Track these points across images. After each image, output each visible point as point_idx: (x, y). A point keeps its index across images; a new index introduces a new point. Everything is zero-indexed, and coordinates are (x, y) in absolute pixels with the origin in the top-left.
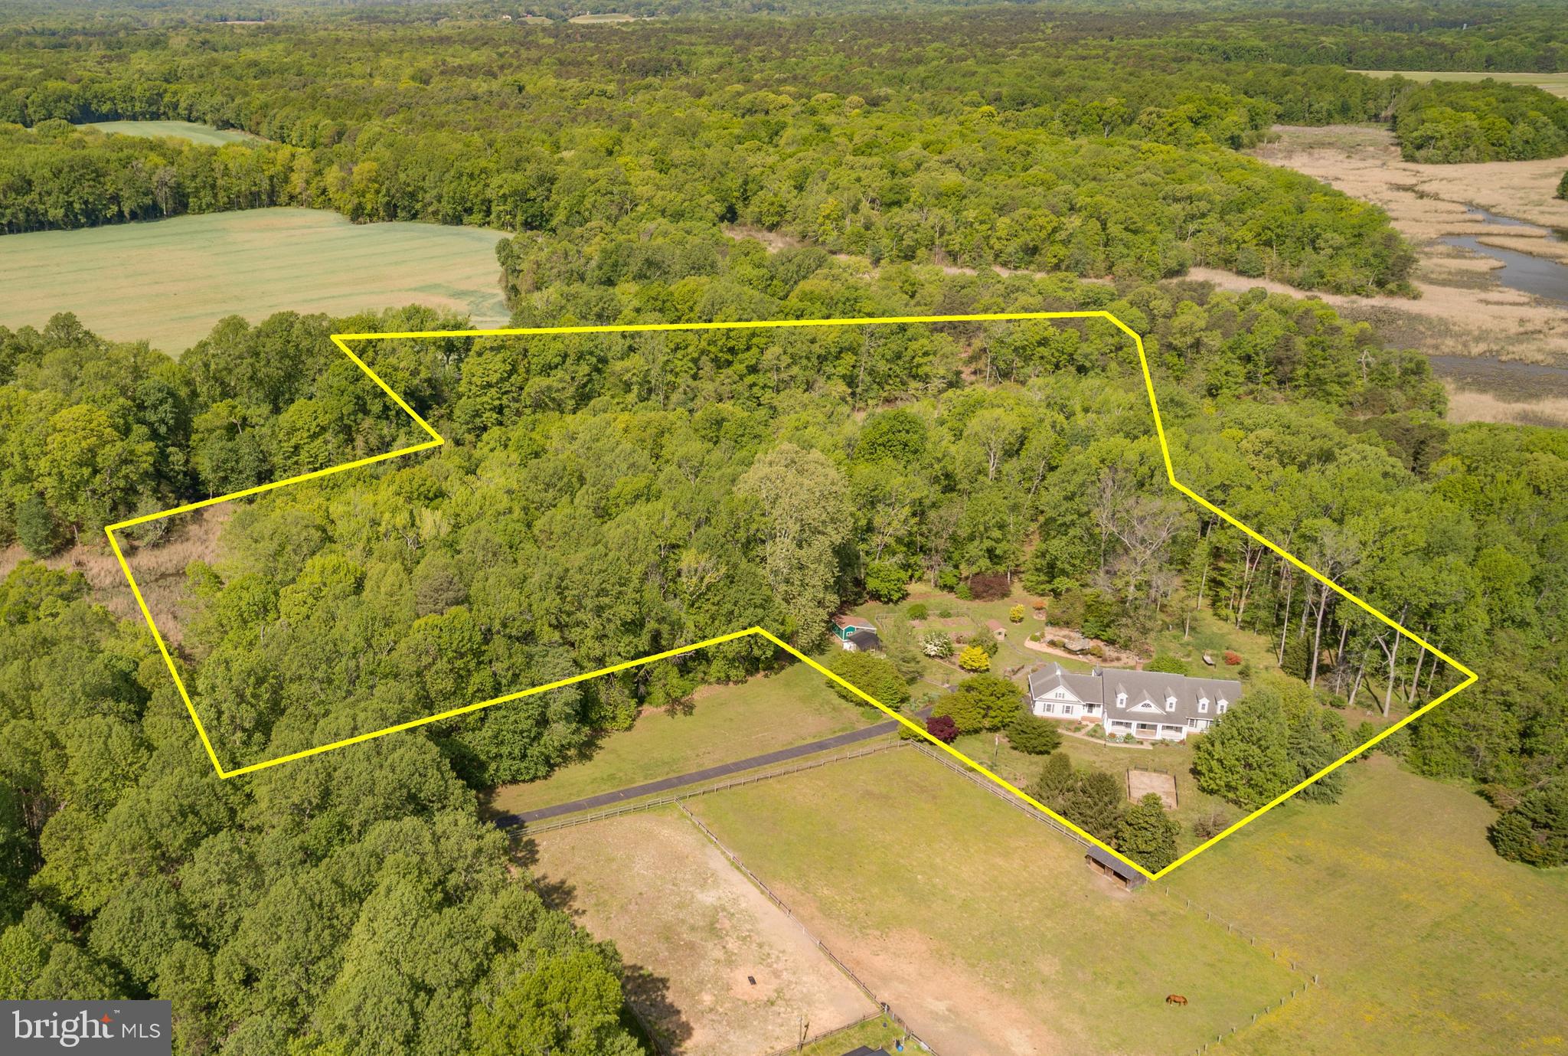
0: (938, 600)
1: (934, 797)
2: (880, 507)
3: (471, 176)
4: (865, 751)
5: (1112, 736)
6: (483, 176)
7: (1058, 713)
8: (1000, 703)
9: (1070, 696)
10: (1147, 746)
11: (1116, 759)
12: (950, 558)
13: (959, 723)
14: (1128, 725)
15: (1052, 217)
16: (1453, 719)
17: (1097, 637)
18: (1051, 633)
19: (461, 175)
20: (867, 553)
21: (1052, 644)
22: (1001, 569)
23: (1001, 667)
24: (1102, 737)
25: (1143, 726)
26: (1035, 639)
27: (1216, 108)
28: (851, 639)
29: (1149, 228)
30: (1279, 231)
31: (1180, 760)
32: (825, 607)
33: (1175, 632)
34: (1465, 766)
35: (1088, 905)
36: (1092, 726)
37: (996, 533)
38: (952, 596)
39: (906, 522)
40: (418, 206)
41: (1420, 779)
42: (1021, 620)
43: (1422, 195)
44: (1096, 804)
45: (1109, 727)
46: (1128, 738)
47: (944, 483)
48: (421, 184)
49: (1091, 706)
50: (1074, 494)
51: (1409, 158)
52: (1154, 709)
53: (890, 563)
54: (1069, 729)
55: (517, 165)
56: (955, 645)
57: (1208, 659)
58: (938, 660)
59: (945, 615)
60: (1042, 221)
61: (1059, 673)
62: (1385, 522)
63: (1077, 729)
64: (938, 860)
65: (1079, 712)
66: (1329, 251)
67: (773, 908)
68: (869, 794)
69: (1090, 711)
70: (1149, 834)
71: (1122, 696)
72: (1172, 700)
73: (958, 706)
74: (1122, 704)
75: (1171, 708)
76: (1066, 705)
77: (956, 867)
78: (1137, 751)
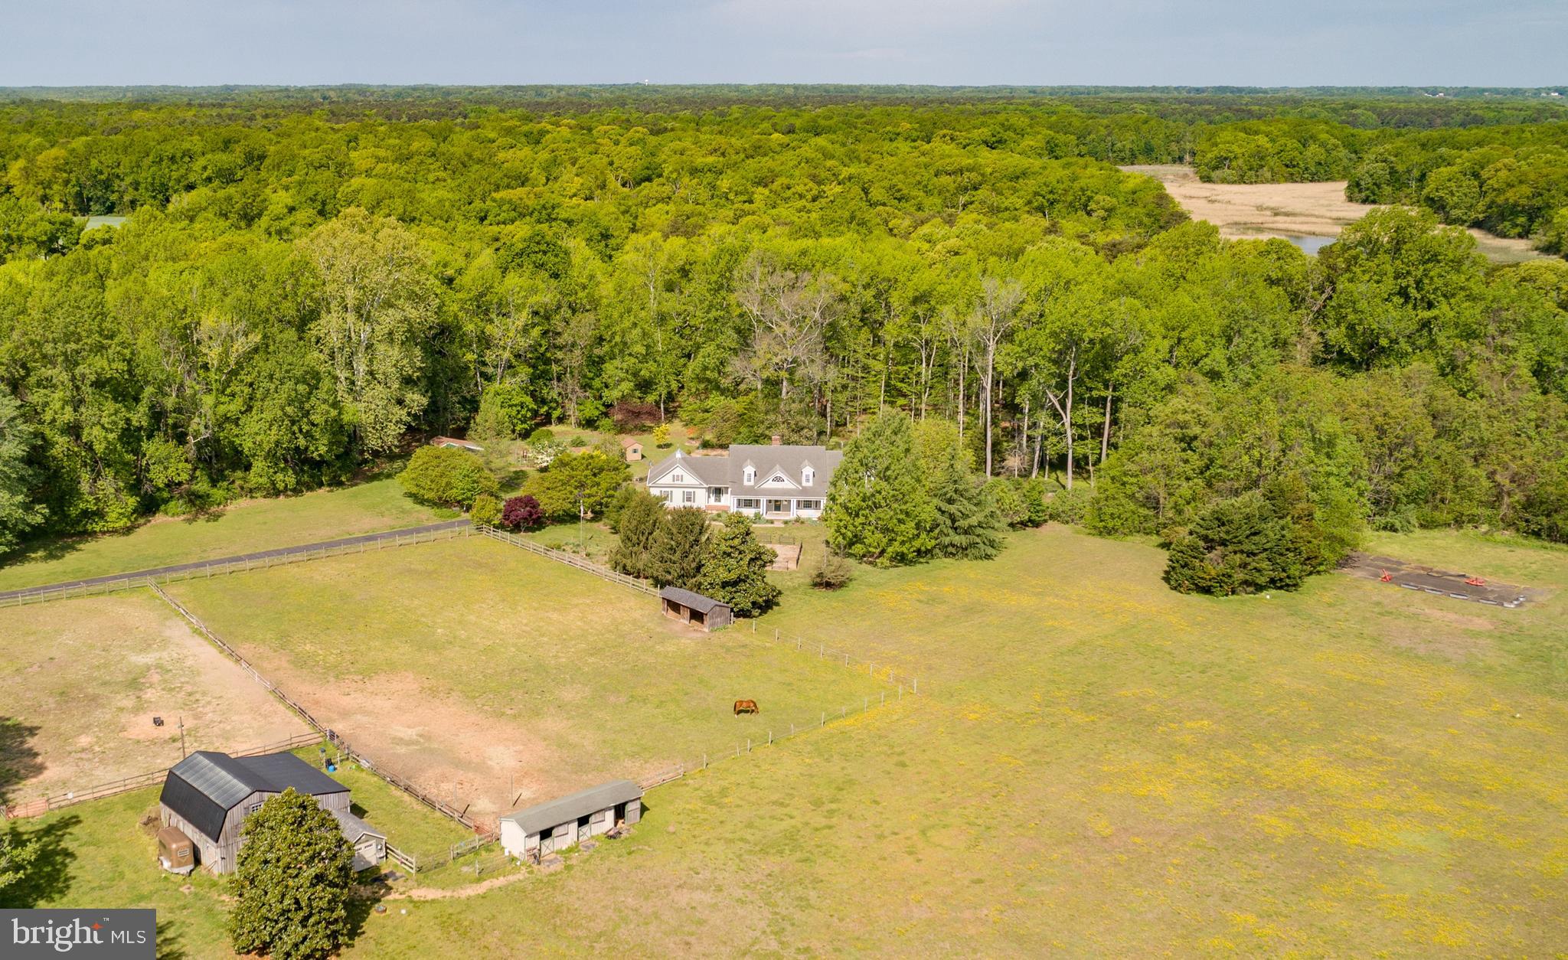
1: (493, 570)
3: (172, 159)
6: (187, 159)
7: (677, 502)
9: (690, 479)
10: (778, 525)
12: (590, 387)
14: (757, 503)
15: (811, 184)
16: (1130, 467)
19: (161, 160)
20: (485, 376)
22: (650, 398)
25: (774, 503)
27: (1012, 134)
29: (914, 193)
30: (1051, 197)
34: (1145, 519)
35: (650, 643)
36: (717, 512)
38: (596, 432)
39: (525, 330)
40: (114, 197)
41: (1098, 538)
42: (668, 445)
43: (1212, 202)
45: (735, 511)
46: (757, 518)
48: (116, 171)
49: (718, 491)
51: (1206, 179)
52: (788, 484)
55: (227, 145)
59: (578, 444)
60: (800, 189)
61: (679, 455)
64: (472, 616)
65: (703, 500)
66: (1102, 213)
67: (230, 664)
68: (411, 571)
69: (718, 500)
71: (749, 470)
72: (808, 471)
73: (546, 484)
74: (749, 480)
75: (808, 480)
76: (686, 490)
77: (493, 621)
78: (766, 529)
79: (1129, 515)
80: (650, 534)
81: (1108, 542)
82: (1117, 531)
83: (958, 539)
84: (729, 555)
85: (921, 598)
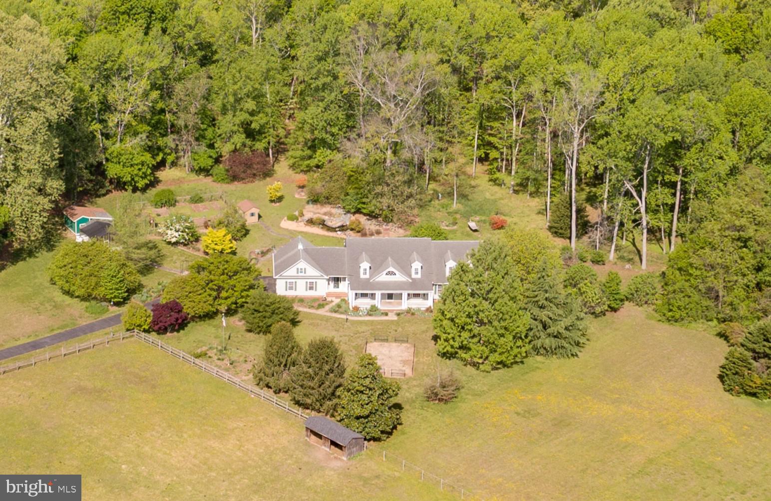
0: (192, 185)
1: (154, 387)
2: (115, 80)
4: (83, 345)
5: (356, 309)
7: (301, 291)
8: (232, 282)
9: (312, 271)
10: (392, 317)
11: (358, 332)
12: (204, 137)
13: (189, 308)
14: (373, 296)
16: (695, 260)
17: (358, 211)
18: (311, 211)
20: (107, 136)
21: (311, 222)
22: (260, 146)
23: (248, 249)
24: (346, 312)
25: (390, 296)
26: (292, 218)
28: (83, 231)
31: (424, 328)
32: (47, 195)
33: (445, 201)
34: (707, 308)
35: (300, 477)
36: (337, 301)
37: (250, 105)
38: (209, 180)
41: (666, 326)
42: (280, 199)
44: (316, 374)
45: (353, 302)
46: (373, 310)
47: (200, 54)
49: (337, 280)
50: (327, 54)
52: (399, 277)
53: (133, 144)
54: (312, 307)
56: (201, 231)
57: (473, 225)
58: (181, 248)
59: (197, 200)
61: (300, 247)
62: (636, 61)
63: (321, 306)
64: (147, 448)
65: (324, 288)
68: (82, 390)
69: (335, 285)
70: (364, 397)
71: (365, 265)
72: (417, 265)
73: (188, 289)
74: (365, 273)
75: (417, 273)
76: (309, 281)
77: (165, 453)
78: (381, 322)
79: (693, 305)
80: (289, 356)
81: (675, 328)
82: (682, 319)
83: (548, 342)
84: (362, 392)
85: (519, 410)
